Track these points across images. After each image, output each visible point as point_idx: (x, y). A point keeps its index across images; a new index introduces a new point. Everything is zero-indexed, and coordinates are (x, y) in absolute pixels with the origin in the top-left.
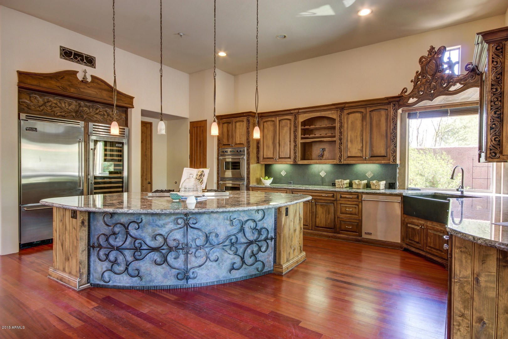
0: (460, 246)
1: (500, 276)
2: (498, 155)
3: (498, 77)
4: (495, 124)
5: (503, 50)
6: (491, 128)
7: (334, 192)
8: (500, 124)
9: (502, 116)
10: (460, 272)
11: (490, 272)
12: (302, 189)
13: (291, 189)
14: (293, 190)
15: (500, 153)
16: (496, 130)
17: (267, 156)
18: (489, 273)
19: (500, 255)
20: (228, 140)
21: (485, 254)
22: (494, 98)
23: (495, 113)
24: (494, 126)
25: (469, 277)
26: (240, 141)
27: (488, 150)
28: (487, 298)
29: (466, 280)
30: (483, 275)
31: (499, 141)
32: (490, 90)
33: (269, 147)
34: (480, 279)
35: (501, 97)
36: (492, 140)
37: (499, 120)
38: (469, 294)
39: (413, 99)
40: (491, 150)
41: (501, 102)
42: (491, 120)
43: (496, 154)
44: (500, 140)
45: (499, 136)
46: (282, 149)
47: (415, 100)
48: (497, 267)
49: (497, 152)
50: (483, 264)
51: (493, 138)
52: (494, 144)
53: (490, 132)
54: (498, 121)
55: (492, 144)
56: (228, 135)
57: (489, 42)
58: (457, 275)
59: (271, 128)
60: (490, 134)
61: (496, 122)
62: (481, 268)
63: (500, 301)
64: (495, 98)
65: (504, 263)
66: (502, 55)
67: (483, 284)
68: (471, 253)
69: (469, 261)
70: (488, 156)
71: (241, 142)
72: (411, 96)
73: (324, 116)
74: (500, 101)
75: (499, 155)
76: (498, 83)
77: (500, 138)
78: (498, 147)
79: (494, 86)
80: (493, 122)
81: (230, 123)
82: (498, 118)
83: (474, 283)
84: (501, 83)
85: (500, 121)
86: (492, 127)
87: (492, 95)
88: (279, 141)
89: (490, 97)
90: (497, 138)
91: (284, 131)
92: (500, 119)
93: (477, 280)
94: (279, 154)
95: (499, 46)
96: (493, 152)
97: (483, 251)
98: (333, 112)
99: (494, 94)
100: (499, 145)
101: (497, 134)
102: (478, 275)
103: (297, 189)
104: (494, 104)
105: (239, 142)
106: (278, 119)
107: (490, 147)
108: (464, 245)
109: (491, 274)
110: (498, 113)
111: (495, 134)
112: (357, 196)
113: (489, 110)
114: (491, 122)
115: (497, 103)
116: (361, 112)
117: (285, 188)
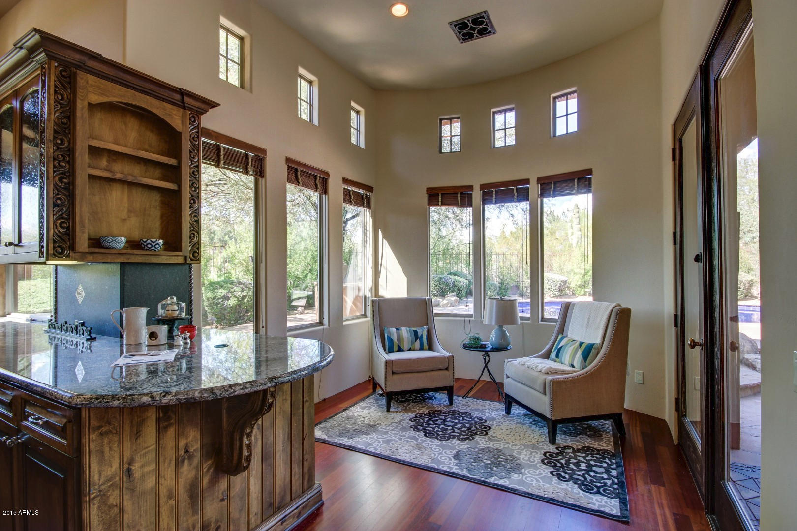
0: (99, 425)
1: (160, 446)
2: (66, 251)
3: (65, 121)
4: (60, 199)
5: (72, 80)
6: (55, 205)
8: (69, 200)
9: (71, 187)
10: (100, 475)
11: (147, 448)
15: (69, 247)
16: (63, 209)
18: (147, 450)
19: (161, 412)
21: (140, 421)
22: (59, 155)
23: (61, 180)
24: (59, 202)
25: (116, 474)
27: (50, 241)
28: (144, 493)
29: (111, 483)
30: (137, 458)
31: (68, 228)
32: (52, 138)
34: (134, 468)
35: (69, 156)
36: (56, 225)
37: (67, 194)
38: (116, 506)
40: (55, 242)
41: (69, 164)
42: (54, 190)
43: (63, 249)
44: (69, 226)
45: (67, 220)
48: (156, 433)
49: (64, 246)
50: (137, 439)
51: (59, 222)
52: (59, 231)
53: (54, 211)
54: (65, 195)
55: (57, 232)
57: (50, 55)
58: (94, 484)
60: (54, 215)
61: (62, 196)
62: (135, 448)
63: (162, 485)
64: (61, 155)
65: (165, 422)
66: (70, 88)
67: (137, 474)
68: (118, 430)
69: (116, 445)
70: (50, 252)
74: (68, 162)
75: (68, 252)
76: (65, 131)
77: (69, 223)
78: (66, 238)
79: (59, 134)
80: (58, 194)
82: (65, 188)
83: (125, 480)
84: (70, 133)
85: (69, 195)
86: (56, 203)
87: (55, 148)
89: (51, 151)
90: (64, 222)
92: (69, 193)
93: (129, 473)
95: (65, 71)
96: (59, 247)
97: (137, 416)
99: (58, 148)
100: (68, 234)
101: (65, 216)
102: (131, 462)
104: (59, 164)
107: (54, 236)
108: (106, 419)
109: (149, 449)
110: (65, 181)
111: (61, 215)
113: (50, 172)
114: (54, 193)
115: (64, 164)
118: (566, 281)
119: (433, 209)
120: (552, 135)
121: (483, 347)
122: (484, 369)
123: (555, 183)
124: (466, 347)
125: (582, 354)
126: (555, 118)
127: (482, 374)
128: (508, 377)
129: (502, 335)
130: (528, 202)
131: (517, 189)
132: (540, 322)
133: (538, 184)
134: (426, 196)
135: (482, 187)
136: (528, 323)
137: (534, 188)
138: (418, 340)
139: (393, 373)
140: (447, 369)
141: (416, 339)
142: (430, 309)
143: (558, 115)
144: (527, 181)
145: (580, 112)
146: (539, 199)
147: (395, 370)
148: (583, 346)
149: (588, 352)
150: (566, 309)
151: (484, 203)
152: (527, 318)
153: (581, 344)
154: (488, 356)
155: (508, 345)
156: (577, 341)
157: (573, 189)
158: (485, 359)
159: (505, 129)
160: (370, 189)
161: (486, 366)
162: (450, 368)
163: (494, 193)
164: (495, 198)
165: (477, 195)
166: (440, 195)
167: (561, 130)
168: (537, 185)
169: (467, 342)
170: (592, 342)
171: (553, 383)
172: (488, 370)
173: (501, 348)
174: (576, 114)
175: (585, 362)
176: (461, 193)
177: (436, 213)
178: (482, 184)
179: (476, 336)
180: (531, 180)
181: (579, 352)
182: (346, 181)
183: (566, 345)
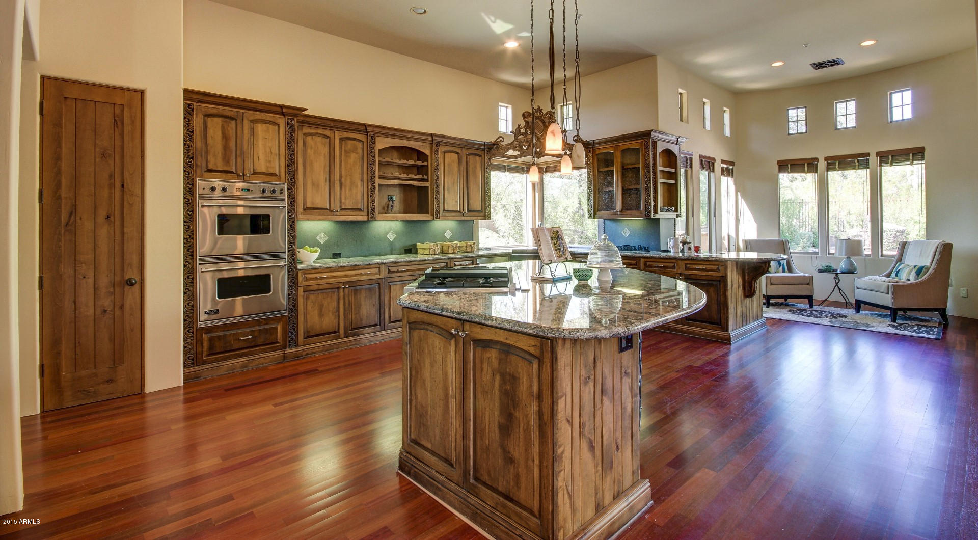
7: (447, 261)
8: (655, 193)
9: (656, 188)
12: (406, 262)
13: (388, 263)
14: (389, 265)
17: (313, 204)
20: (226, 160)
26: (268, 167)
33: (318, 186)
39: (514, 151)
44: (655, 204)
46: (348, 192)
47: (517, 153)
55: (652, 206)
56: (226, 147)
59: (325, 150)
64: (653, 176)
66: (655, 148)
71: (271, 171)
72: (511, 146)
73: (413, 147)
74: (655, 178)
77: (655, 202)
78: (654, 209)
81: (232, 118)
85: (655, 191)
88: (341, 177)
91: (351, 161)
94: (341, 202)
95: (653, 142)
98: (424, 144)
99: (653, 173)
100: (655, 207)
103: (399, 262)
105: (264, 170)
106: (338, 135)
112: (471, 262)
116: (457, 153)
117: (378, 264)
118: (903, 231)
119: (781, 176)
120: (889, 121)
121: (834, 271)
122: (835, 287)
123: (892, 156)
124: (819, 271)
125: (916, 272)
126: (891, 108)
127: (833, 291)
128: (858, 288)
129: (851, 264)
130: (868, 170)
131: (858, 160)
132: (880, 257)
133: (877, 156)
134: (777, 167)
135: (827, 159)
136: (870, 258)
137: (873, 160)
138: (781, 267)
139: (771, 284)
140: (808, 284)
141: (780, 267)
142: (787, 247)
143: (894, 105)
144: (868, 155)
145: (914, 103)
146: (878, 167)
147: (773, 282)
148: (917, 268)
149: (920, 271)
150: (903, 246)
151: (827, 171)
152: (869, 255)
153: (915, 267)
154: (838, 278)
155: (856, 270)
156: (912, 266)
157: (908, 161)
158: (836, 280)
159: (846, 115)
160: (733, 164)
161: (837, 285)
162: (811, 283)
163: (837, 163)
164: (839, 167)
165: (822, 165)
166: (789, 166)
167: (897, 116)
168: (876, 158)
169: (820, 268)
170: (923, 265)
171: (894, 286)
172: (839, 288)
173: (850, 271)
174: (910, 106)
175: (918, 276)
176: (807, 164)
177: (784, 178)
178: (826, 156)
179: (829, 265)
180: (871, 154)
181: (914, 271)
182: (723, 162)
183: (903, 268)
